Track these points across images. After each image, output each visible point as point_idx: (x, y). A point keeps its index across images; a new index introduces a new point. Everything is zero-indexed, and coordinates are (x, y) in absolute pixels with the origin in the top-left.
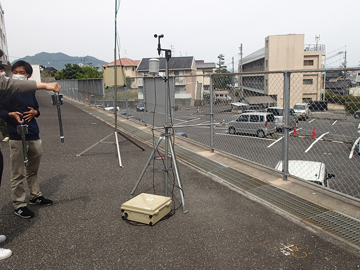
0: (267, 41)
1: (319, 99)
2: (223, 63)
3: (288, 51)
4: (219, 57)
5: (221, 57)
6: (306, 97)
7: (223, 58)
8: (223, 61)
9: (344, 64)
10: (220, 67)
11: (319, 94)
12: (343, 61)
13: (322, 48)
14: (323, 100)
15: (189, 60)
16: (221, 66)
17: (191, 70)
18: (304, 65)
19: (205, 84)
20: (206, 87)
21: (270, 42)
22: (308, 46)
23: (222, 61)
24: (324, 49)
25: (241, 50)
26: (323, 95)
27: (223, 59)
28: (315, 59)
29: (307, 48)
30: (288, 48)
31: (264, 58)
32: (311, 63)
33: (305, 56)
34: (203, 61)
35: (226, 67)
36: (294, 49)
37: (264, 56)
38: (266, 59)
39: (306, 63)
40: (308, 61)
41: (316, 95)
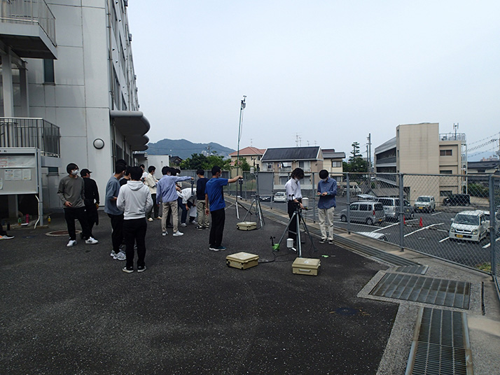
0: (398, 131)
1: (460, 192)
2: (358, 152)
3: (421, 141)
4: (353, 145)
5: (355, 145)
6: (443, 189)
10: (355, 156)
11: (460, 187)
13: (462, 137)
14: (465, 192)
15: (315, 150)
16: (356, 154)
17: (316, 161)
18: (441, 155)
21: (400, 132)
22: (445, 135)
24: (464, 137)
25: (370, 140)
26: (465, 187)
27: (358, 147)
28: (454, 149)
29: (444, 137)
30: (421, 138)
31: (395, 148)
32: (449, 153)
33: (440, 146)
34: (334, 150)
35: (361, 155)
36: (427, 138)
37: (395, 146)
38: (397, 150)
39: (442, 153)
40: (445, 151)
41: (456, 188)
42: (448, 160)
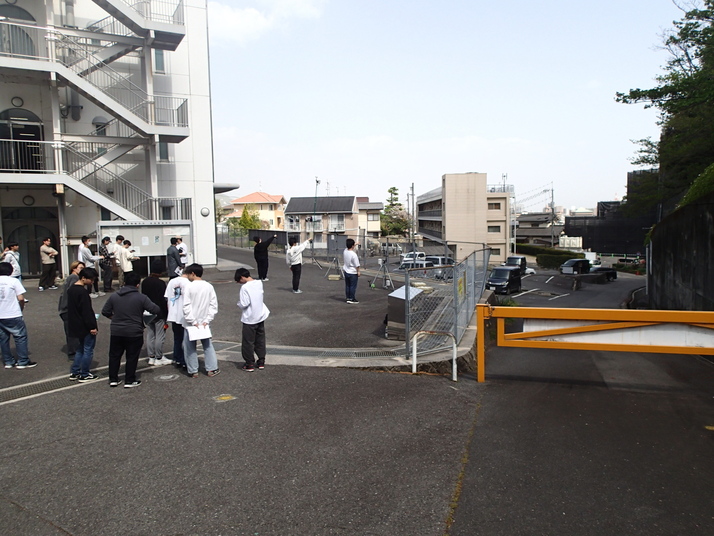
0: (444, 180)
1: (508, 250)
3: (468, 193)
4: (390, 191)
9: (551, 205)
10: (392, 205)
11: (508, 244)
12: (550, 201)
13: (511, 189)
15: (350, 201)
16: (394, 203)
17: (351, 213)
18: (489, 208)
19: (371, 230)
21: (447, 182)
22: (493, 187)
25: (413, 190)
26: (513, 245)
27: (396, 194)
28: (502, 203)
30: (468, 190)
34: (367, 199)
35: (400, 205)
36: (475, 190)
37: (440, 198)
38: (443, 201)
39: (491, 206)
40: (494, 205)
42: (497, 214)
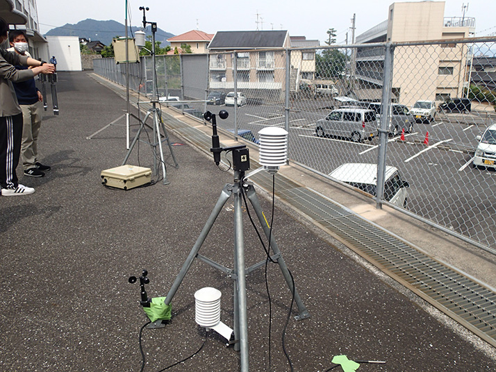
0: (392, 11)
1: (460, 97)
2: (334, 41)
4: (328, 32)
5: (331, 32)
6: (440, 92)
7: (334, 33)
8: (334, 38)
11: (460, 90)
13: (471, 22)
14: (465, 96)
15: (281, 36)
16: (332, 45)
19: (304, 70)
20: (305, 74)
21: (395, 12)
22: (450, 20)
23: (332, 38)
24: (473, 23)
25: (354, 22)
26: (466, 90)
27: (335, 35)
29: (449, 22)
30: (421, 22)
31: (386, 35)
33: (444, 34)
34: (304, 38)
36: (428, 22)
37: (386, 33)
38: (388, 37)
41: (456, 90)
42: (450, 54)
